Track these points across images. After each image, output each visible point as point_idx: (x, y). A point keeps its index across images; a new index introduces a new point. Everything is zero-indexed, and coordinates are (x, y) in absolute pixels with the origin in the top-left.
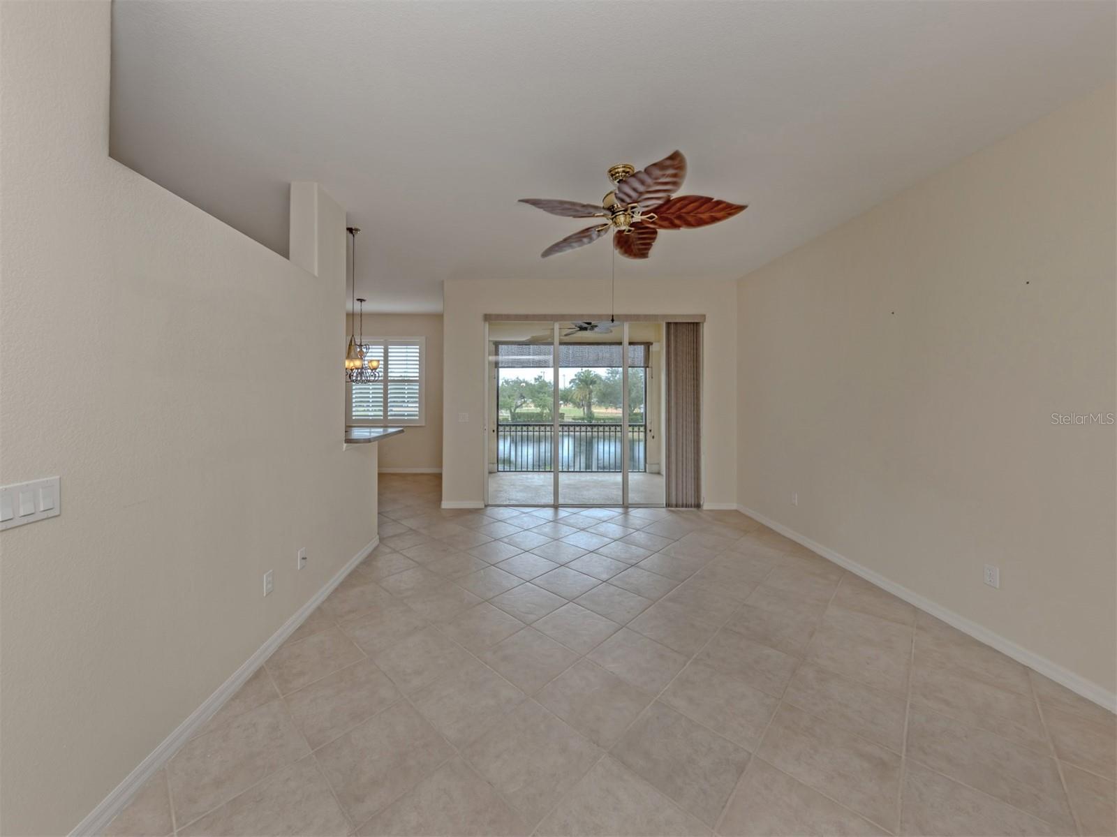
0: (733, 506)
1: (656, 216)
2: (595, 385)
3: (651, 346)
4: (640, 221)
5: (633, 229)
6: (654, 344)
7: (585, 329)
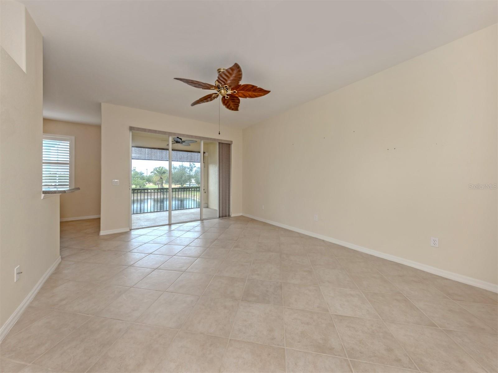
0: (241, 214)
1: (237, 92)
2: (165, 174)
3: (204, 154)
4: (230, 93)
5: (229, 97)
6: (206, 153)
7: (179, 142)
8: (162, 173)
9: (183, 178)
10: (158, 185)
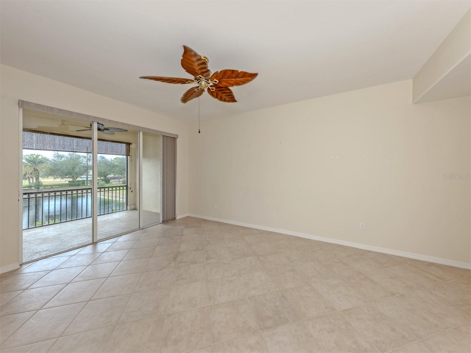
0: (187, 215)
2: (43, 164)
3: (131, 145)
7: (99, 129)
9: (77, 170)
10: (29, 180)
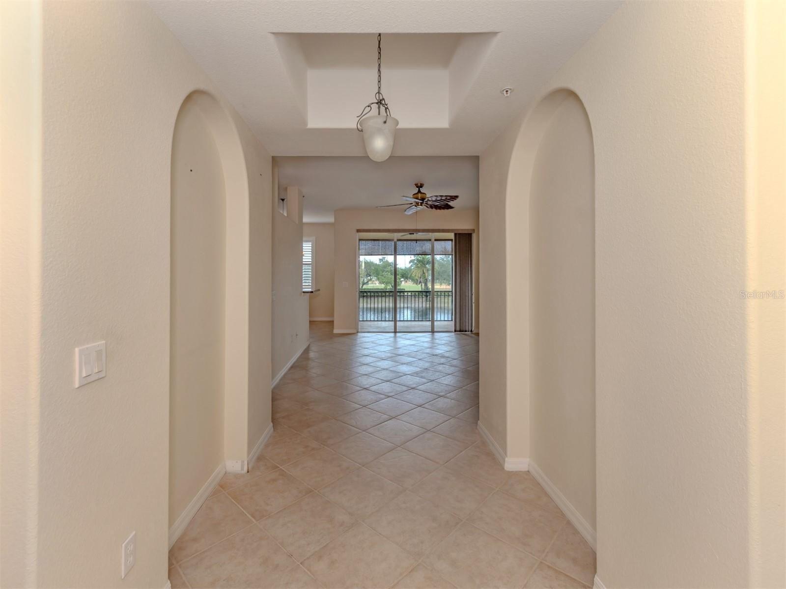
8: (426, 262)
